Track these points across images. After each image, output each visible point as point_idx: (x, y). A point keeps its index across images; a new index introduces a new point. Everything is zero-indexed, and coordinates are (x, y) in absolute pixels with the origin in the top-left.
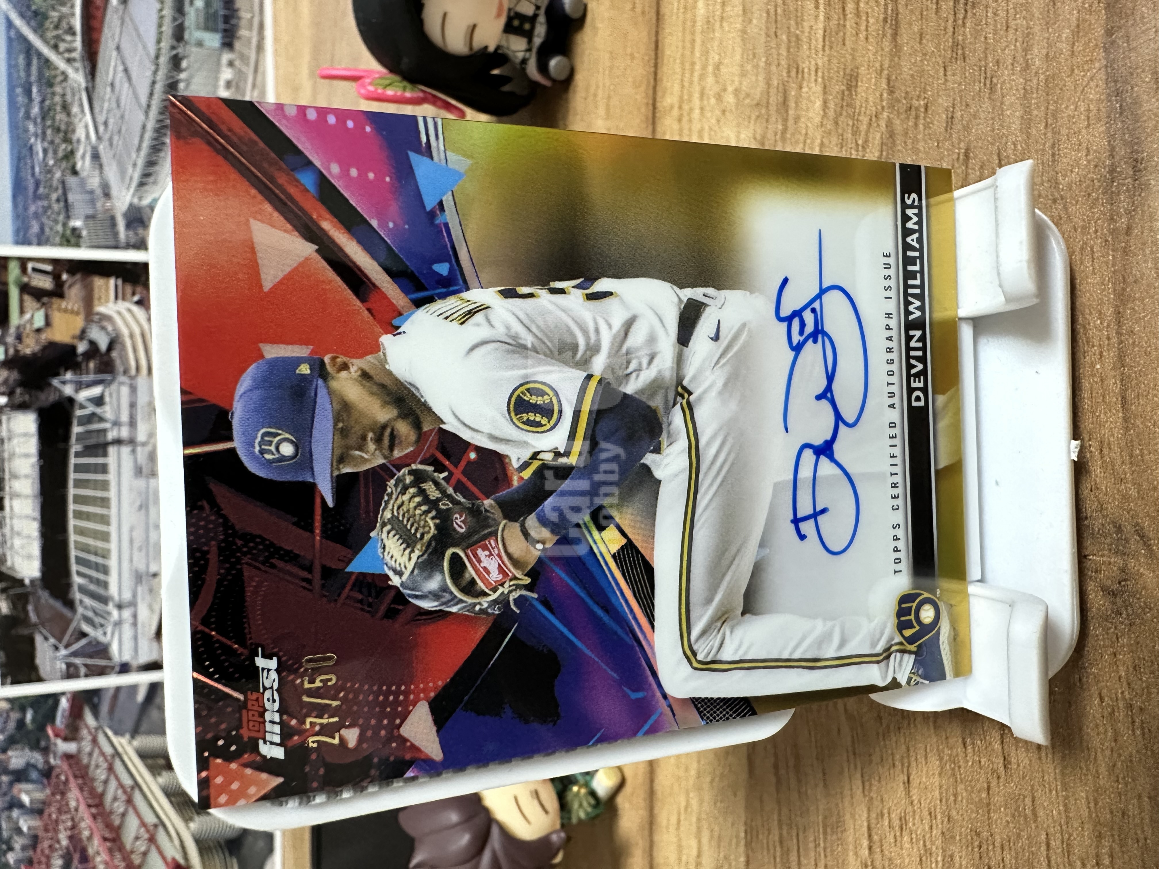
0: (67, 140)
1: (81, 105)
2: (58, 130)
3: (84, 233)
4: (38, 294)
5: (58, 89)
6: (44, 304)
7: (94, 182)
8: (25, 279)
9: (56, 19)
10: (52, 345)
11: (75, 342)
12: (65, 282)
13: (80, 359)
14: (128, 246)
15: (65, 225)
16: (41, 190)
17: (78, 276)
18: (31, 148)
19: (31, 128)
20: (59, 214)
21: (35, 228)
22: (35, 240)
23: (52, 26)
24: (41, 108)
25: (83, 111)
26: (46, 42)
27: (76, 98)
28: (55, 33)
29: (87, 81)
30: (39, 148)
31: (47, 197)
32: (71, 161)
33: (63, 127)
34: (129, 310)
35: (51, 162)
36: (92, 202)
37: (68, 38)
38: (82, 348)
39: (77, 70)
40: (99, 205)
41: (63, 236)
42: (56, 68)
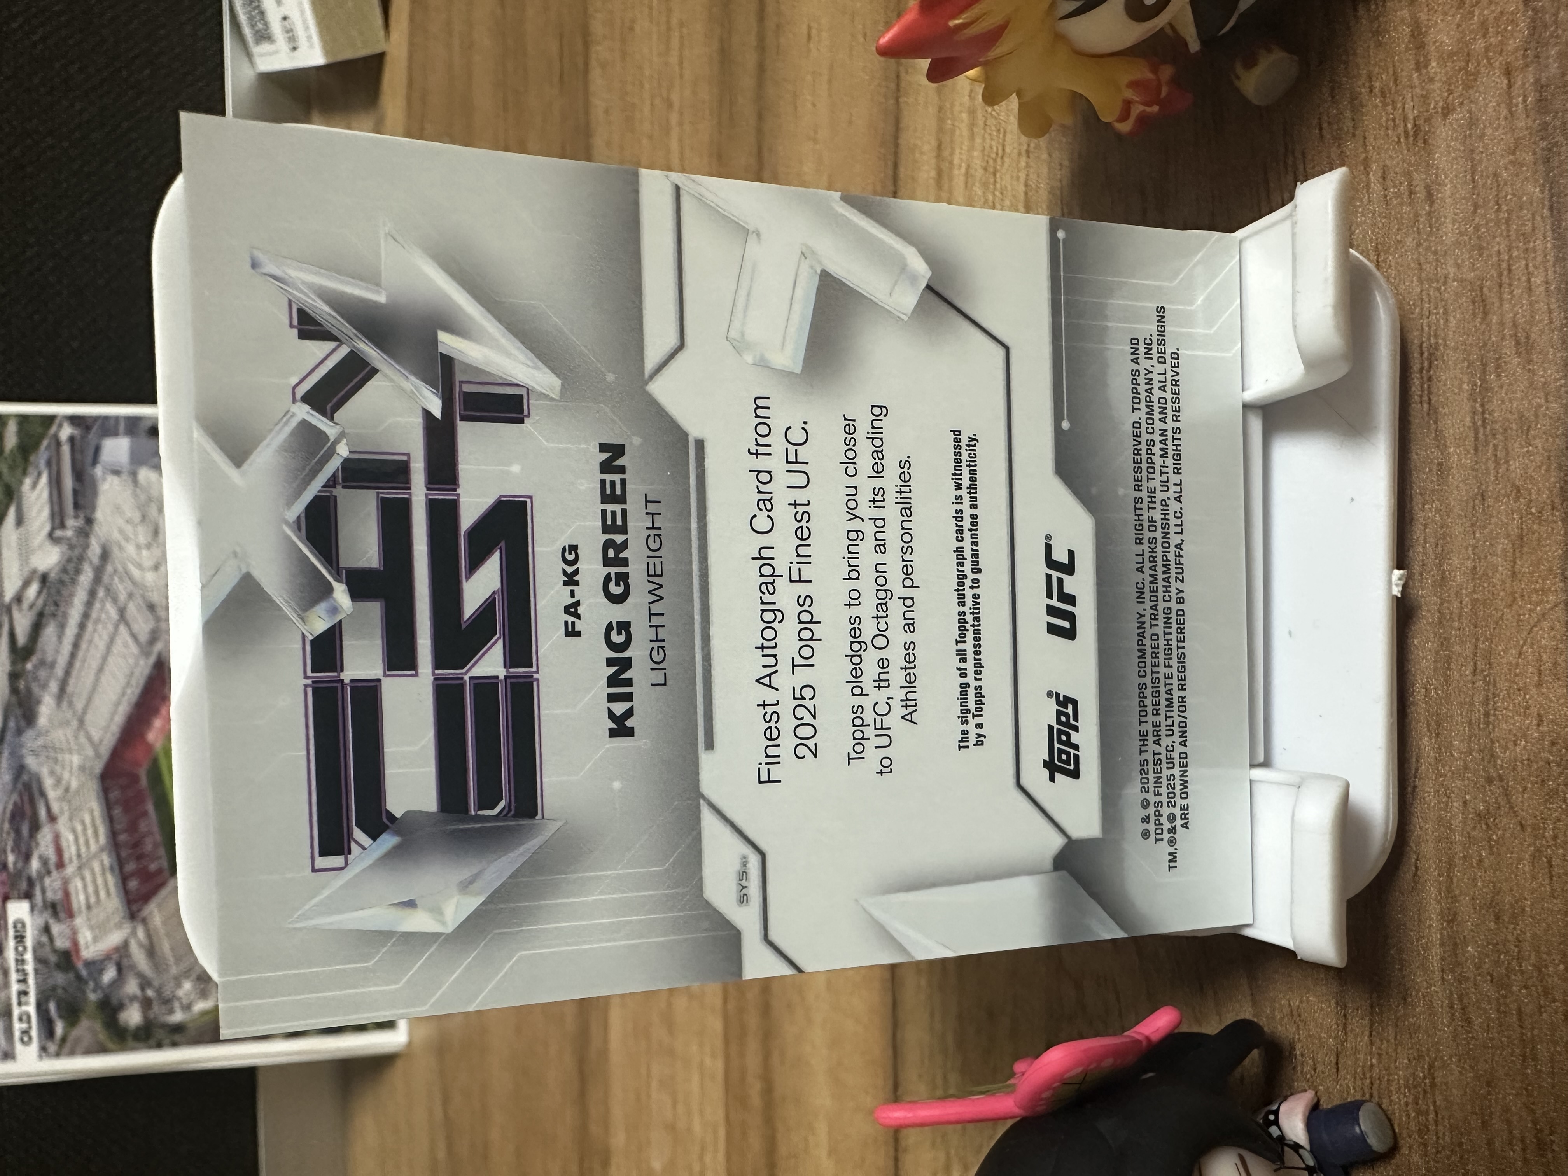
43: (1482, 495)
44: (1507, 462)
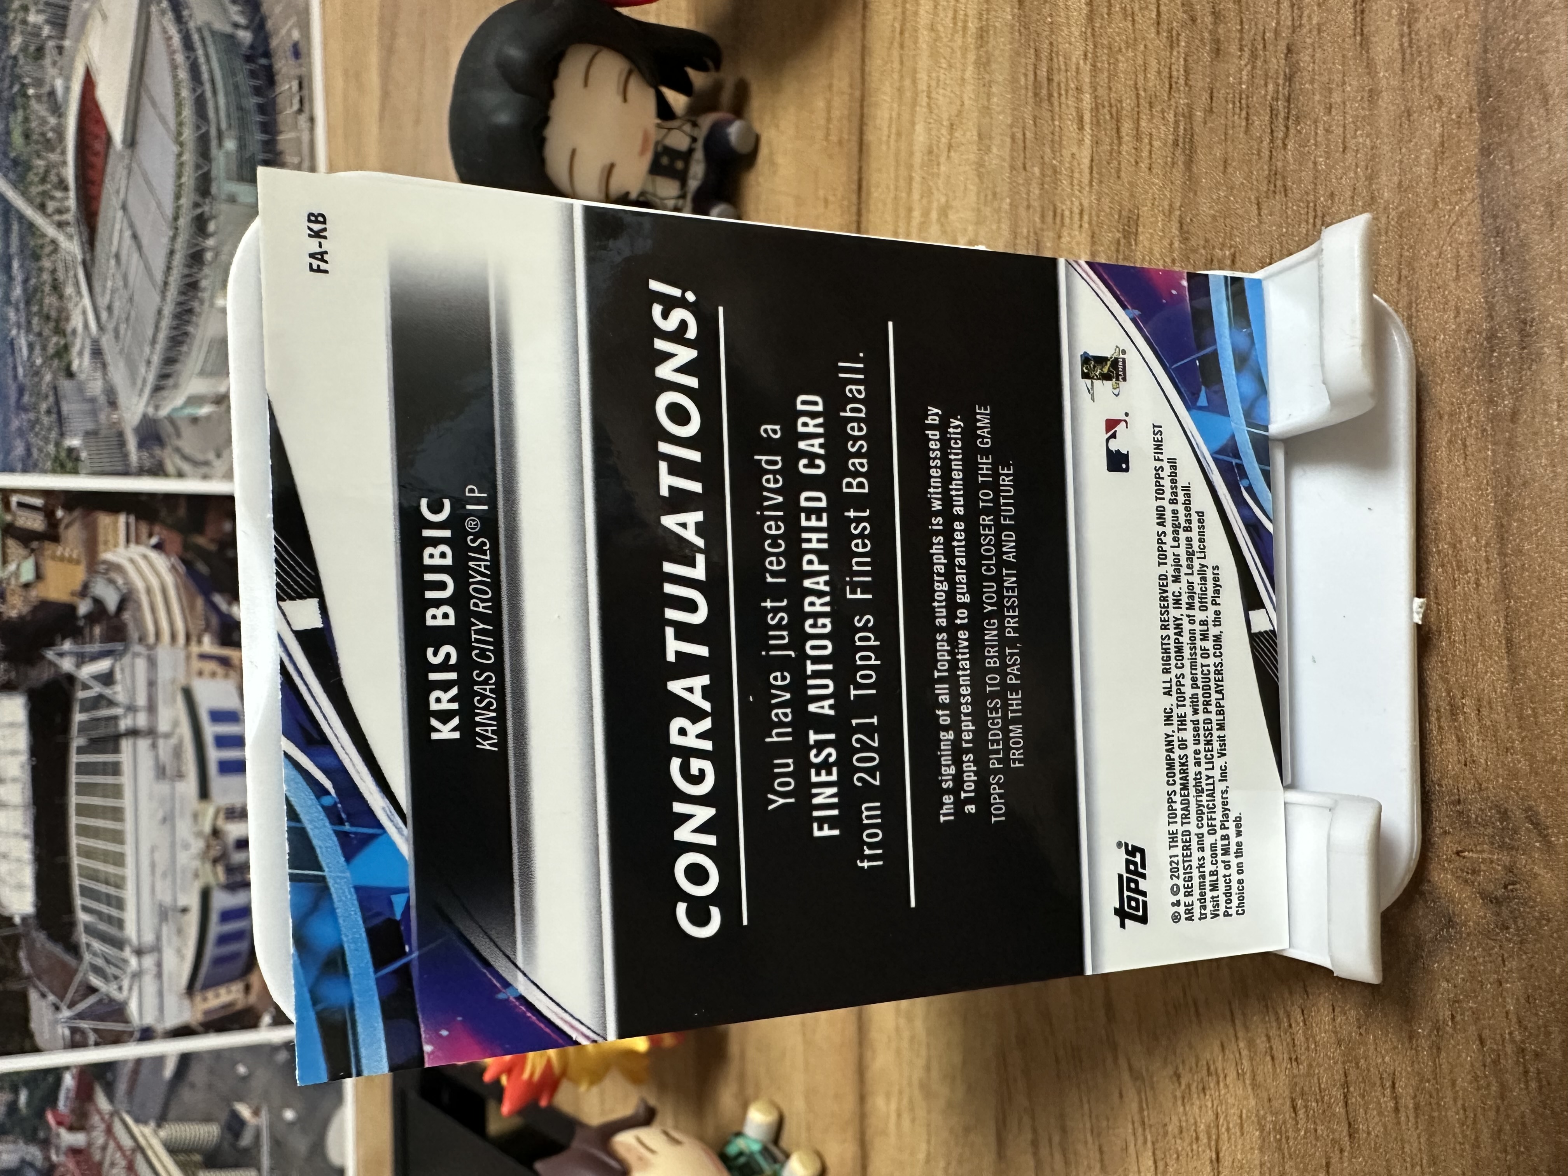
0: (59, 331)
1: (77, 284)
2: (48, 318)
3: (84, 455)
4: (26, 538)
5: (47, 263)
6: (33, 551)
7: (96, 387)
8: (8, 518)
9: (41, 170)
10: (44, 605)
11: (76, 600)
12: (61, 520)
13: (81, 623)
14: (142, 472)
15: (58, 445)
16: (26, 398)
17: (76, 513)
18: (12, 343)
19: (12, 315)
20: (50, 429)
21: (19, 450)
22: (20, 466)
23: (36, 179)
24: (25, 290)
25: (79, 293)
26: (30, 200)
27: (71, 273)
28: (41, 188)
29: (84, 253)
30: (22, 342)
31: (35, 407)
32: (65, 360)
33: (54, 314)
34: (145, 557)
35: (39, 361)
36: (94, 413)
37: (58, 194)
38: (84, 608)
39: (70, 237)
40: (102, 417)
41: (56, 459)
42: (44, 235)
43: (1408, 111)
44: (1431, 76)
